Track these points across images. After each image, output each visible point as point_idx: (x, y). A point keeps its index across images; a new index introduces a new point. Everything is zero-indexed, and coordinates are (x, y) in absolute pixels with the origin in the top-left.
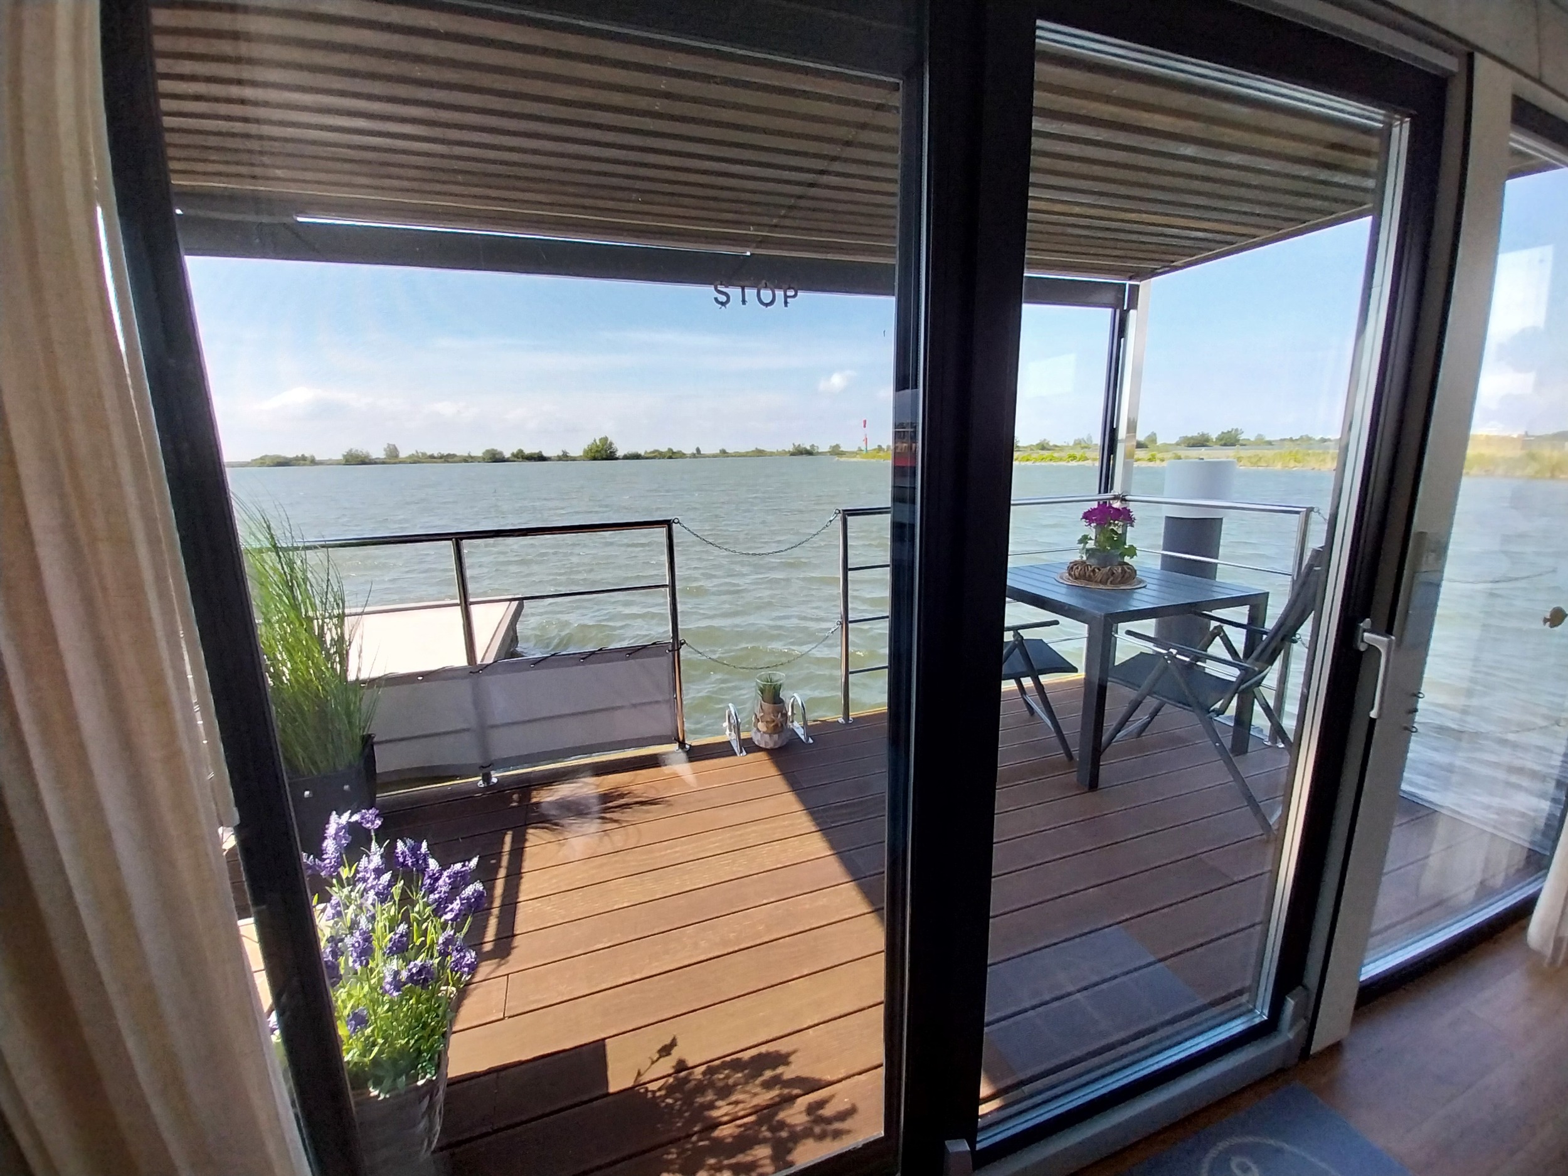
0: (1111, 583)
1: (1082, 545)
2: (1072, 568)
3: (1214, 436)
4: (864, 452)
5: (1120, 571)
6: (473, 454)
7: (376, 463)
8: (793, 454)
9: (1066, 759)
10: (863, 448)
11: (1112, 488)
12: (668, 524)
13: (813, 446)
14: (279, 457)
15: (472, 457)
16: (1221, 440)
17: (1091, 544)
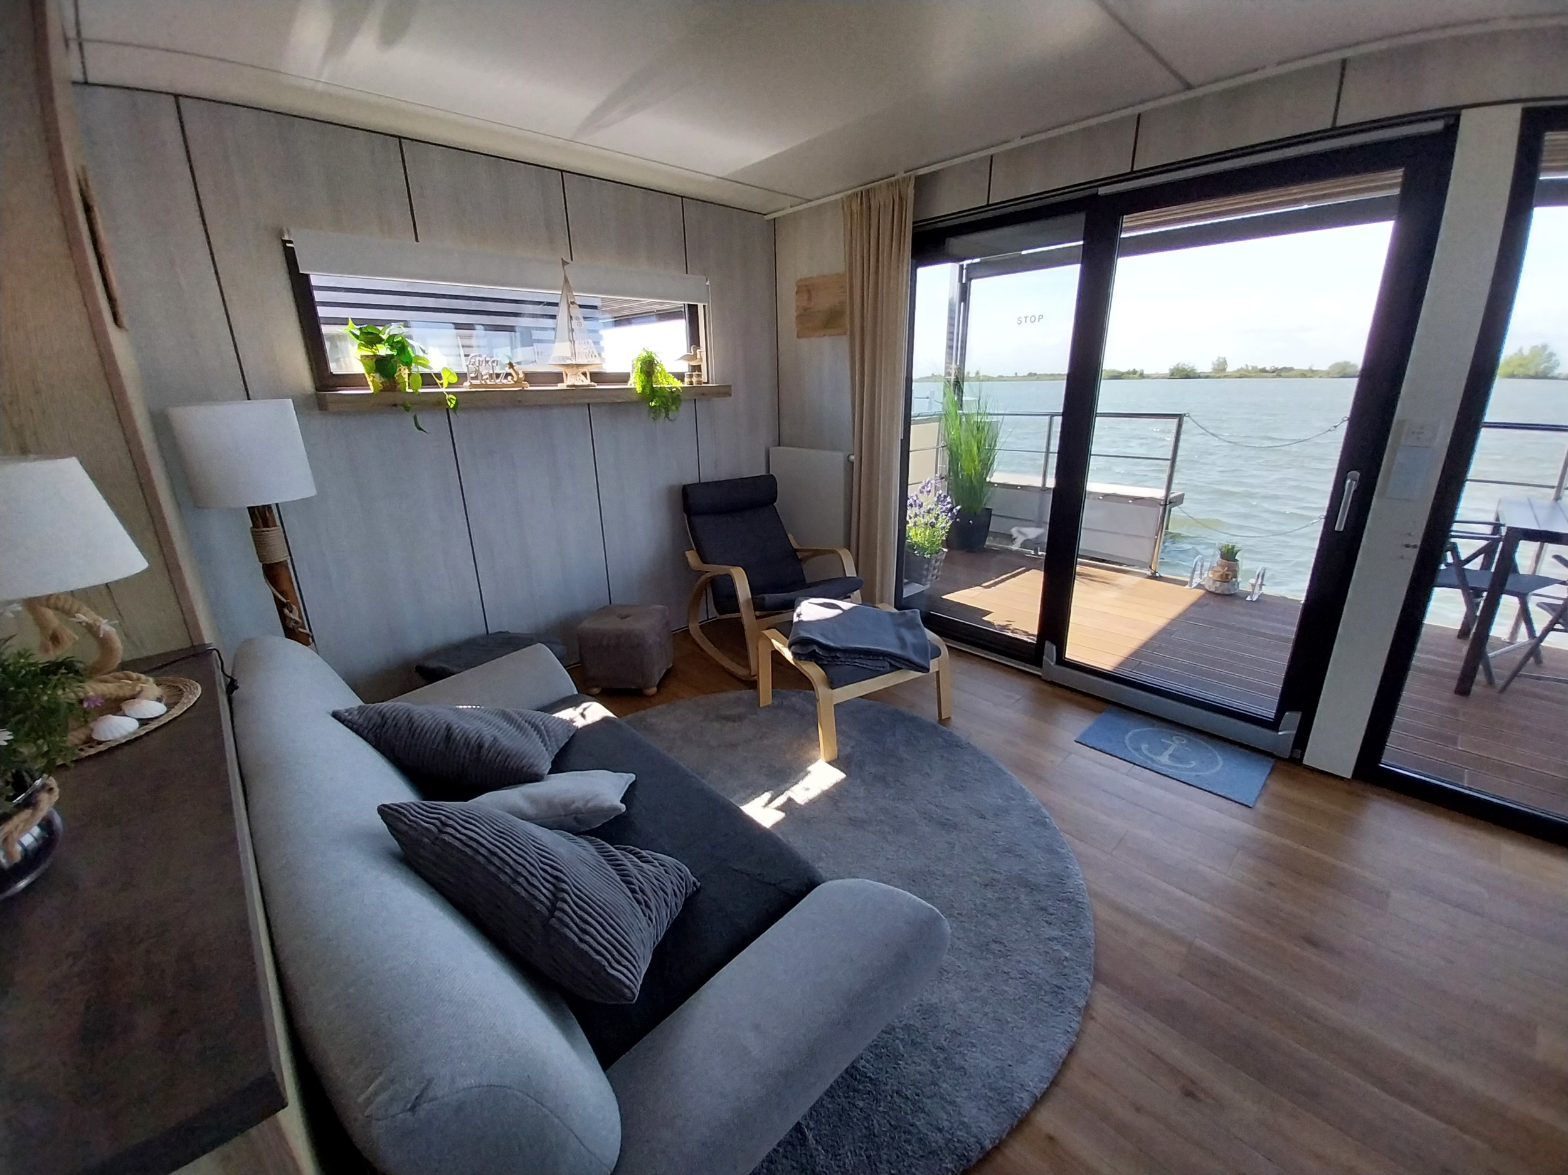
6: (1314, 368)
7: (1199, 377)
12: (1180, 417)
14: (1114, 371)
15: (1313, 371)
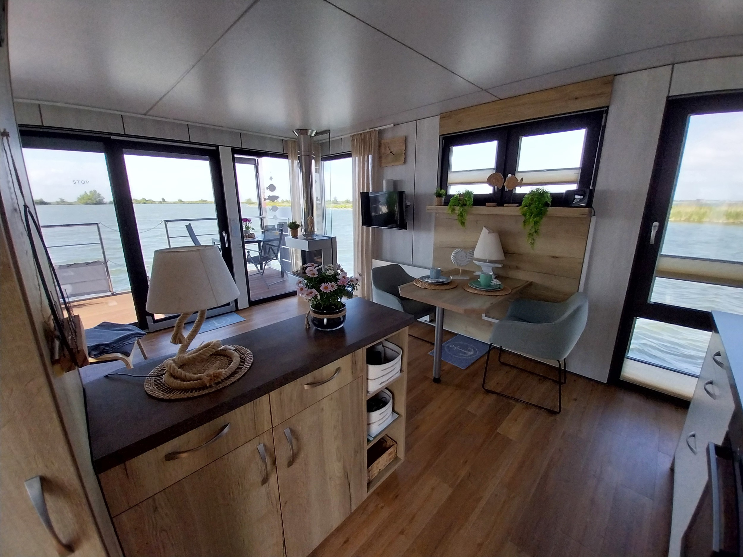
12: (97, 224)
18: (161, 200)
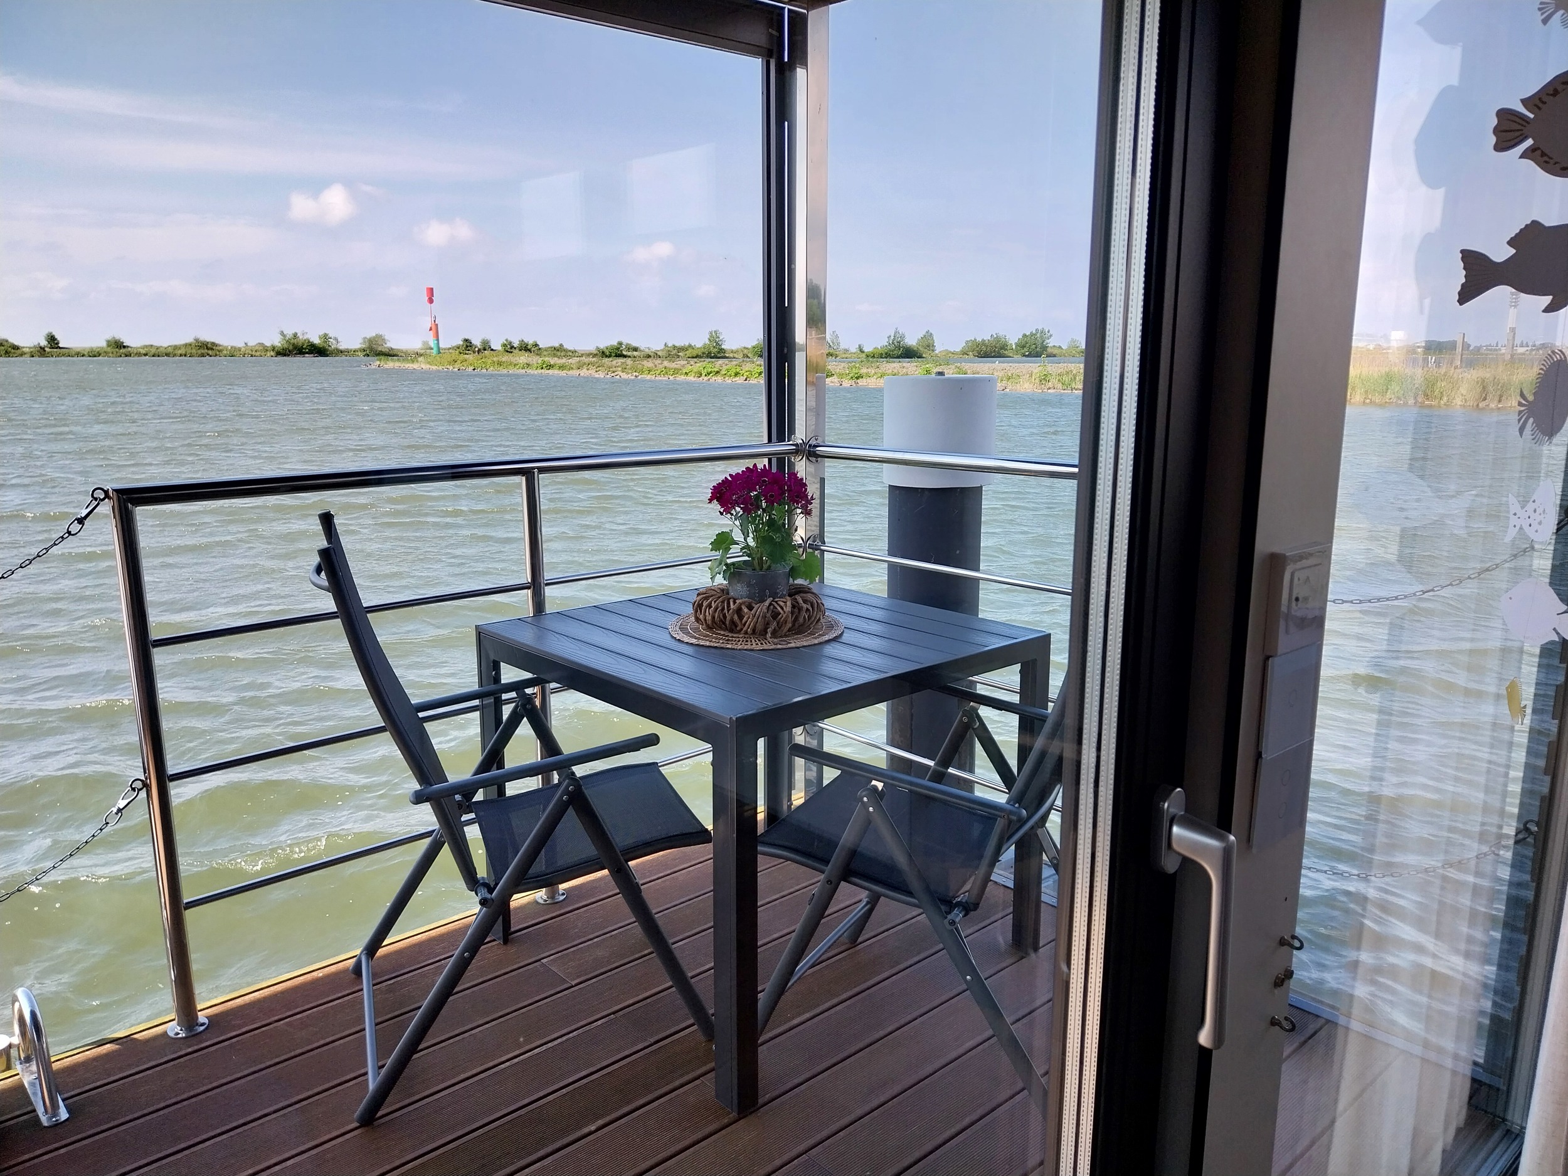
0: (774, 634)
1: (717, 554)
2: (700, 606)
3: (1013, 340)
4: (435, 351)
5: (788, 609)
8: (282, 353)
9: (701, 1037)
10: (432, 343)
11: (792, 431)
13: (325, 337)
16: (1023, 347)
17: (736, 555)
18: (44, 343)
